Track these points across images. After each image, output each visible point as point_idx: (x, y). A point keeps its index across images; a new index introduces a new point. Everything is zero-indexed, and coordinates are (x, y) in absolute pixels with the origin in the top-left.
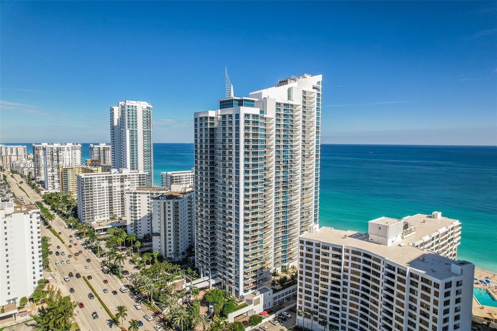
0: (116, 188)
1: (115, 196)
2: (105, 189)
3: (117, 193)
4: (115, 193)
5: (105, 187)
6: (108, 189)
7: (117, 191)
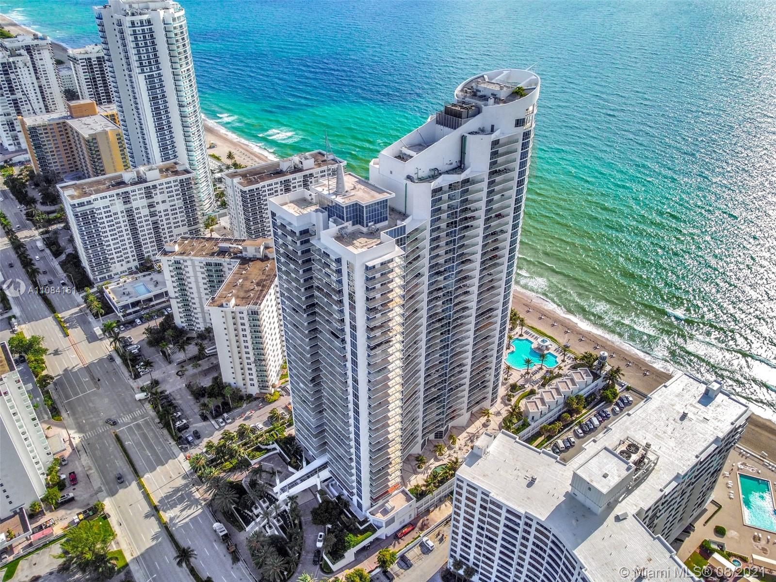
0: (141, 210)
1: (142, 224)
2: (120, 215)
3: (143, 219)
4: (139, 220)
5: (119, 213)
6: (125, 214)
7: (142, 215)
